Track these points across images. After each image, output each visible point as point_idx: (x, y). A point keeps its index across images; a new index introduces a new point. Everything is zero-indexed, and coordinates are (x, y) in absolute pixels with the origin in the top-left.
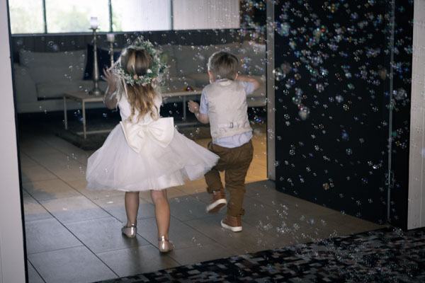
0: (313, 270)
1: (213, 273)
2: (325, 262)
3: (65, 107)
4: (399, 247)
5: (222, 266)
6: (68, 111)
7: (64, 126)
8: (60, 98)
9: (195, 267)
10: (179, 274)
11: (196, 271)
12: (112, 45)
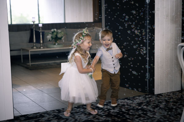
1: (82, 109)
2: (124, 105)
3: (22, 53)
4: (150, 100)
6: (23, 55)
7: (21, 61)
8: (20, 50)
9: (75, 107)
11: (76, 109)
12: (41, 29)
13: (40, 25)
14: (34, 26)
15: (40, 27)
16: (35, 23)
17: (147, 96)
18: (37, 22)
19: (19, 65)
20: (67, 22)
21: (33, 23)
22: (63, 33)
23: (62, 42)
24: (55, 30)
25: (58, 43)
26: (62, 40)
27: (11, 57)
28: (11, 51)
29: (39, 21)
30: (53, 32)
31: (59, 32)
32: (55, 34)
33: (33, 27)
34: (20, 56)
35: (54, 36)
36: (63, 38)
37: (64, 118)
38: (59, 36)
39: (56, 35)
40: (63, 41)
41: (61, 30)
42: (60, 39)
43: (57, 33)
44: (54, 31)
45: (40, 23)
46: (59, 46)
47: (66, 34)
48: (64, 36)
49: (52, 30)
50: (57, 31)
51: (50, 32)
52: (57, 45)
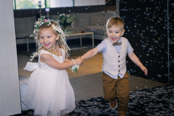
0: (136, 100)
1: (95, 102)
2: (142, 97)
3: (28, 42)
4: (172, 91)
5: (99, 100)
6: (29, 44)
7: (27, 50)
8: (25, 38)
9: (88, 100)
10: (81, 103)
11: (89, 102)
12: (48, 14)
13: (47, 10)
14: (40, 11)
17: (168, 87)
18: (43, 7)
19: (25, 54)
21: (38, 8)
22: (72, 18)
23: (71, 28)
24: (64, 14)
25: (67, 29)
26: (71, 26)
27: (17, 45)
28: (16, 39)
29: (46, 5)
30: (61, 18)
31: (68, 17)
32: (64, 19)
34: (26, 44)
35: (63, 22)
36: (72, 24)
37: (76, 112)
38: (68, 21)
39: (65, 21)
40: (73, 27)
41: (70, 15)
42: (69, 24)
43: (66, 18)
44: (63, 16)
45: (47, 7)
47: (76, 19)
48: (73, 22)
49: (61, 15)
50: (66, 15)
51: (59, 18)
52: (67, 31)
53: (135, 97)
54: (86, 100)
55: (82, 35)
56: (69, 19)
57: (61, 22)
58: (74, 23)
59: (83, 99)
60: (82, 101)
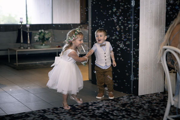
0: (103, 108)
2: (108, 106)
3: (9, 53)
4: (134, 101)
6: (10, 55)
7: (8, 61)
8: (7, 50)
10: (54, 110)
11: (61, 109)
12: (28, 29)
13: (28, 26)
14: (22, 26)
15: (27, 28)
16: (23, 23)
17: (131, 98)
19: (5, 65)
20: (54, 23)
21: (20, 24)
22: (50, 34)
23: (49, 43)
24: (43, 31)
25: (45, 44)
26: (49, 41)
29: (27, 22)
30: (40, 33)
31: (46, 33)
32: (42, 34)
33: (20, 27)
34: (8, 56)
35: (41, 37)
36: (50, 39)
37: (49, 118)
38: (46, 36)
39: (44, 36)
40: (51, 41)
41: (48, 31)
42: (48, 39)
43: (45, 34)
45: (28, 23)
46: (46, 46)
47: (53, 35)
48: (50, 37)
49: (40, 31)
51: (38, 33)
52: (45, 45)
53: (102, 106)
54: (58, 108)
55: (58, 50)
56: (47, 34)
57: (40, 37)
58: (51, 39)
59: (56, 106)
60: (55, 108)
